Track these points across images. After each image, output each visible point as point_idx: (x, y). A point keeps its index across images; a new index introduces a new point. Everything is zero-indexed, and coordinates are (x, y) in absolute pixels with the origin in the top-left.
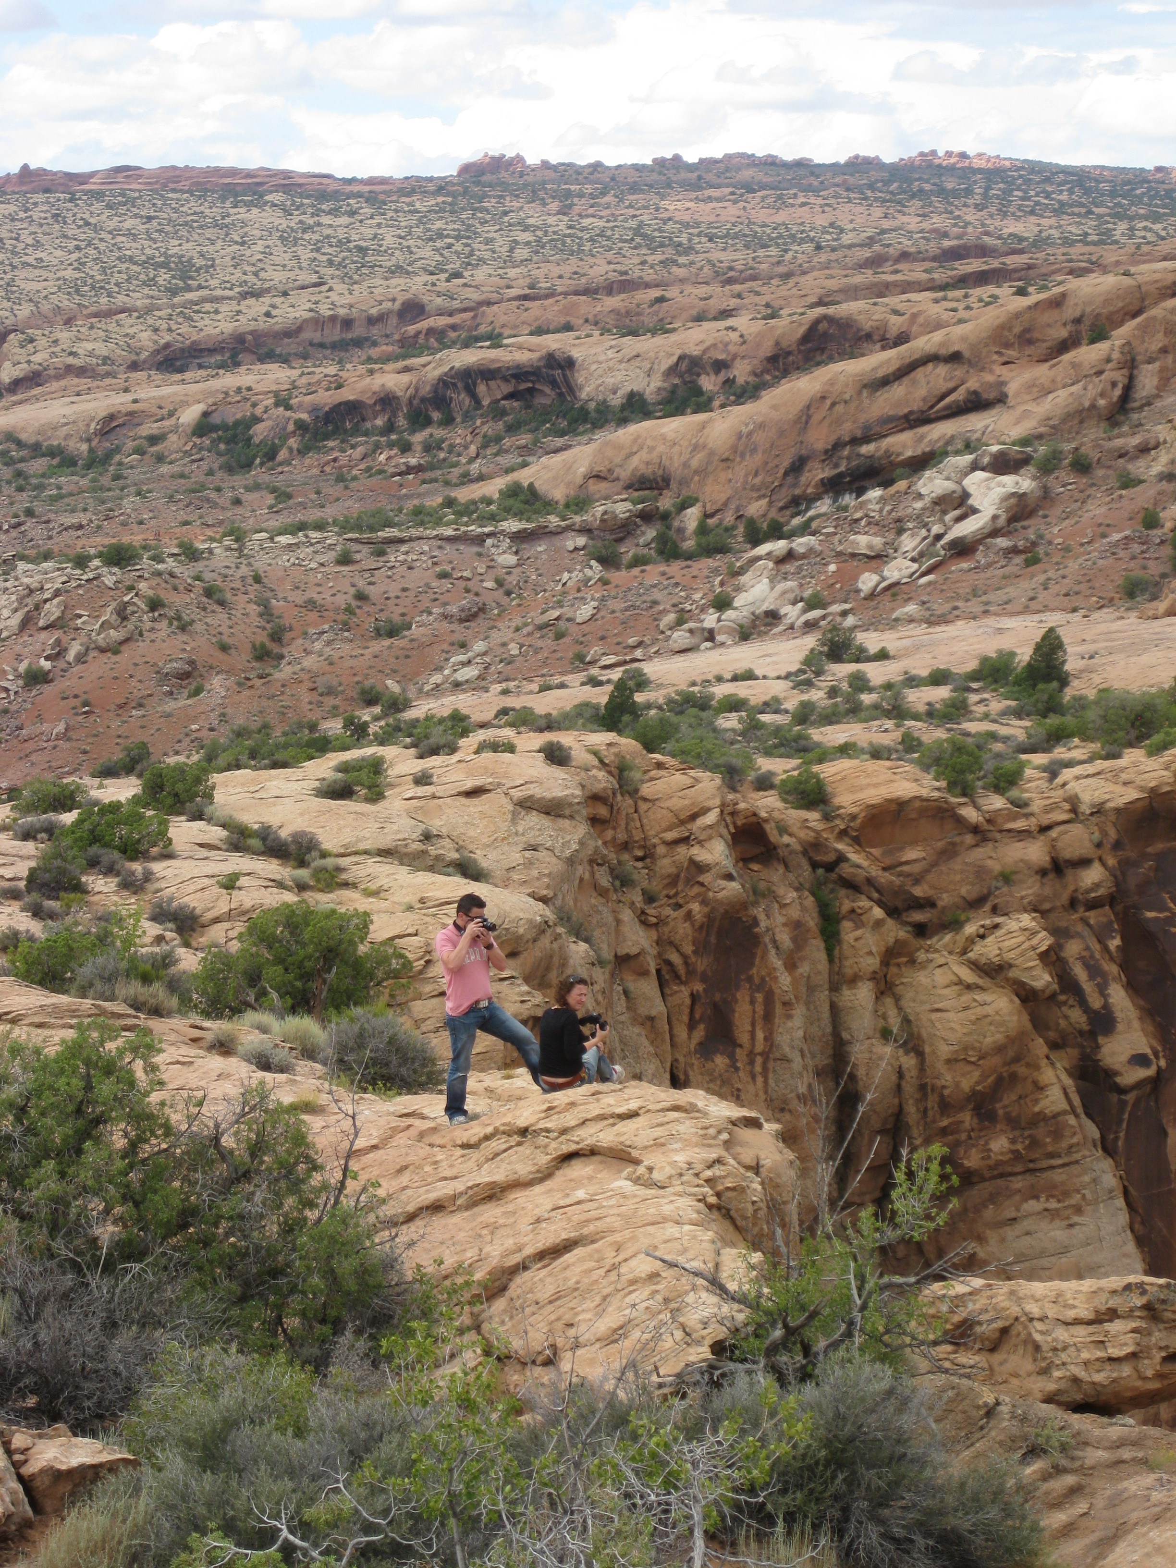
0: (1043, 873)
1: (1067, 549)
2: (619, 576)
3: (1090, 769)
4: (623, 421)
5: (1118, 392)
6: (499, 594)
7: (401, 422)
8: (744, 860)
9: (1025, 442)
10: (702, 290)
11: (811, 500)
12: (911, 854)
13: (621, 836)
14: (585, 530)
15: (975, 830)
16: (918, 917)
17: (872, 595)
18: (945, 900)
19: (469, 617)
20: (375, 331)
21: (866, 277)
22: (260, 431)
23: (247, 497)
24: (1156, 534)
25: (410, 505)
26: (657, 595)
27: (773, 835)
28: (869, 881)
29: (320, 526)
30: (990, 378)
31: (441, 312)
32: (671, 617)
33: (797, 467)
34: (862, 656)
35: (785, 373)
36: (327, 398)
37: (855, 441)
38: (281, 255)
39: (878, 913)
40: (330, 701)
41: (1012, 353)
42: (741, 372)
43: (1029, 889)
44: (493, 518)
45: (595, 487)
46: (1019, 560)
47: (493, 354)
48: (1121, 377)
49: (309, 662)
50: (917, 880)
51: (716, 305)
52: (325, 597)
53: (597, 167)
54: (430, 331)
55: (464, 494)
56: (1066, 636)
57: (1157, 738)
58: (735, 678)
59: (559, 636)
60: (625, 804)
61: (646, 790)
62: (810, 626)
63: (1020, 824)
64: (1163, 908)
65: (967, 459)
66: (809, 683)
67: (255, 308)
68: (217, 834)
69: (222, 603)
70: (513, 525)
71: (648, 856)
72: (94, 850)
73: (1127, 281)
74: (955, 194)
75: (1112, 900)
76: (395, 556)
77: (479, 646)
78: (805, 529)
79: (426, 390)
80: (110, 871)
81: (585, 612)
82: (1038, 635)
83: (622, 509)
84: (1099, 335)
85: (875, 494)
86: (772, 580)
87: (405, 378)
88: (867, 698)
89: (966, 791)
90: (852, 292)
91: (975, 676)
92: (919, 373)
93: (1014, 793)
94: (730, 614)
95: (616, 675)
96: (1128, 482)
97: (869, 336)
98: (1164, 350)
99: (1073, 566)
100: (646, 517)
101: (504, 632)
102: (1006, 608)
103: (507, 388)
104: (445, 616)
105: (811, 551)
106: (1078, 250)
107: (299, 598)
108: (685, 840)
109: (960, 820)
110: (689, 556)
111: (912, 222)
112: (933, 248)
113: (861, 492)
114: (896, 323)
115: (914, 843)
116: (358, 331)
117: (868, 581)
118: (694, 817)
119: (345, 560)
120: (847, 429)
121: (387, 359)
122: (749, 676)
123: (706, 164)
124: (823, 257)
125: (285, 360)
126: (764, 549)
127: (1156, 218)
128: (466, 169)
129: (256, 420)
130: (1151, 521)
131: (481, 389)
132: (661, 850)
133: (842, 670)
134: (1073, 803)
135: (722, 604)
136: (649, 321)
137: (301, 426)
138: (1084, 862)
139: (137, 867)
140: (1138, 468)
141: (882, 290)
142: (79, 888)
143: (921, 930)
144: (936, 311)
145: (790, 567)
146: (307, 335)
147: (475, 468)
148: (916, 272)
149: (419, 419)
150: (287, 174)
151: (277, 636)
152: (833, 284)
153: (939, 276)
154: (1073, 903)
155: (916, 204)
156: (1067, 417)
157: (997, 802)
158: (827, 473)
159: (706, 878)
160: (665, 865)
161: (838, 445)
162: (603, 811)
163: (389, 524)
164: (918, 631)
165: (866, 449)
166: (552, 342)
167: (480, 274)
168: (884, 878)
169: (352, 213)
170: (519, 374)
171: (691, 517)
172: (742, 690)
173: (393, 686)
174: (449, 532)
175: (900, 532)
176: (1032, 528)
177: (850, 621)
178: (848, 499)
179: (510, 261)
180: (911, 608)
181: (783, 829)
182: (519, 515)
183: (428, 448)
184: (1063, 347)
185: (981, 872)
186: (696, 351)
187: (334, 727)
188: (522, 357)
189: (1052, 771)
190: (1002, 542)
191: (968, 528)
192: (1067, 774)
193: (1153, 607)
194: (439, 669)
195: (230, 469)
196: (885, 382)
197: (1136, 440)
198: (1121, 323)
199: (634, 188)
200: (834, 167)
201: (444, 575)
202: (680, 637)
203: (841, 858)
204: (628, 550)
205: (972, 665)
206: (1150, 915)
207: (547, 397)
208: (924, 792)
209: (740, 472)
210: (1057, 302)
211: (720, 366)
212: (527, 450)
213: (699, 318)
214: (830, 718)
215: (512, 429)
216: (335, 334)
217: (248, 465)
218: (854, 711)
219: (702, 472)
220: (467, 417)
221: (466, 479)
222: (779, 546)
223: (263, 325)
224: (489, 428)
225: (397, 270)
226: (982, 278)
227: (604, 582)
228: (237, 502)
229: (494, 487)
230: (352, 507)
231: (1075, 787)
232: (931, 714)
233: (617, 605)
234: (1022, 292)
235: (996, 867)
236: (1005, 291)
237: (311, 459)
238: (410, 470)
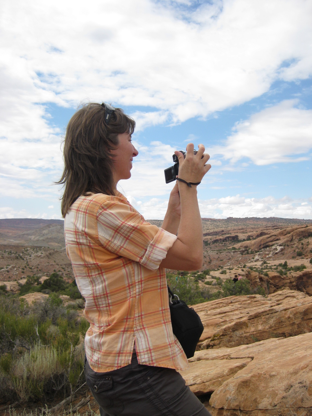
0: (289, 283)
1: (287, 254)
2: (244, 256)
3: (294, 273)
4: (243, 241)
5: (291, 239)
6: (232, 257)
7: (222, 241)
8: (260, 281)
9: (282, 243)
10: (250, 229)
11: (261, 249)
12: (276, 281)
13: (249, 278)
14: (240, 251)
15: (283, 279)
16: (277, 287)
17: (268, 258)
18: (280, 285)
19: (229, 259)
20: (219, 233)
21: (265, 228)
22: (208, 242)
23: (207, 248)
24: (295, 252)
25: (223, 249)
26: (247, 257)
27: (263, 279)
28: (272, 283)
29: (215, 251)
30: (279, 237)
31: (225, 231)
32: (248, 260)
33: (260, 246)
34: (267, 263)
35: (258, 237)
36: (215, 239)
37: (266, 243)
38: (210, 226)
39: (273, 287)
40: (216, 267)
41: (281, 235)
42: (254, 237)
43: (288, 285)
44: (231, 250)
45: (241, 247)
46: (282, 255)
47: (231, 235)
48: (291, 237)
49: (214, 263)
50: (277, 283)
51: (251, 231)
52: (215, 257)
53: (240, 218)
54: (224, 233)
55: (228, 248)
56: (287, 262)
57: (300, 270)
58: (255, 265)
59: (238, 261)
60: (249, 275)
61: (251, 274)
62: (262, 261)
63: (287, 278)
64: (301, 287)
65: (277, 245)
66: (262, 266)
67: (208, 231)
68: (210, 277)
69: (206, 258)
70: (233, 251)
71: (251, 280)
72: (199, 278)
73: (292, 228)
74: (274, 221)
75: (296, 286)
76: (222, 253)
77: (230, 262)
78: (261, 251)
79: (224, 238)
80: (201, 280)
81: (240, 259)
82: (285, 261)
83: (243, 249)
84: (289, 233)
85: (268, 248)
86: (258, 256)
87: (222, 237)
88: (268, 267)
89: (282, 275)
90: (264, 230)
91: (278, 265)
92: (272, 237)
93: (286, 275)
94: (254, 259)
95: (243, 265)
96: (292, 247)
97: (266, 234)
98: (296, 235)
99: (287, 255)
100: (246, 250)
101: (232, 261)
102: (281, 259)
103: (232, 238)
104: (227, 259)
105: (262, 254)
106: (286, 226)
107: (213, 257)
108: (255, 279)
109: (281, 278)
110: (250, 254)
111: (270, 223)
112: (272, 226)
113: (266, 248)
114: (269, 233)
115: (277, 280)
116: (218, 233)
117: (267, 256)
118: (256, 277)
119: (217, 254)
120: (265, 242)
121: (221, 235)
122: (256, 265)
123: (250, 218)
124: (261, 226)
125: (211, 235)
126: (257, 253)
127: (293, 223)
128: (228, 218)
129: (208, 241)
130: (295, 251)
131: (229, 238)
132: (253, 280)
133: (265, 265)
134: (292, 276)
135: (253, 258)
136: (245, 232)
137: (212, 242)
138: (293, 282)
139: (203, 280)
140: (293, 246)
141: (267, 229)
142: (198, 281)
143: (277, 288)
144: (273, 231)
145: (260, 255)
146: (213, 233)
147: (229, 246)
148: (270, 228)
149: (224, 241)
150: (211, 219)
151: (211, 261)
152: (263, 229)
153: (273, 228)
154: (292, 286)
155: (270, 222)
156: (286, 241)
157: (285, 276)
158: (263, 246)
159: (257, 283)
160: (253, 281)
161: (264, 244)
162: (247, 276)
163: (221, 251)
164: (273, 261)
165: (267, 244)
166: (236, 234)
167: (229, 228)
168: (274, 283)
169: (217, 222)
170: (233, 237)
171: (250, 250)
172: (256, 266)
173: (222, 266)
174: (227, 251)
175: (270, 252)
176: (283, 252)
177: (266, 260)
178: (265, 249)
179: (232, 227)
180: (272, 259)
181: (264, 278)
182: (234, 250)
183: (224, 244)
184: (286, 234)
185: (283, 283)
186: (250, 235)
187: (216, 269)
188: (233, 235)
189: (290, 273)
190: (280, 253)
191: (277, 251)
192: (292, 273)
193: (295, 259)
194: (226, 264)
195: (206, 245)
196: (269, 238)
197: (293, 243)
198: (291, 232)
199: (243, 220)
200: (262, 218)
201: (226, 255)
202: (249, 261)
203: (269, 281)
204: (244, 253)
205: (278, 264)
206: (300, 287)
207: (236, 239)
208: (278, 275)
209: (255, 246)
210: (285, 230)
211: (252, 236)
212: (234, 244)
213: (250, 232)
214: (265, 269)
215: (232, 242)
216: (215, 233)
217: (207, 245)
218: (267, 268)
219: (251, 246)
220: (228, 241)
221: (228, 247)
222: (259, 253)
223: (209, 232)
224: (230, 242)
225: (221, 227)
226: (277, 228)
227: (242, 256)
228: (206, 249)
229: (231, 247)
230: (217, 249)
231: (292, 275)
232: (274, 269)
233: (243, 258)
234: (281, 230)
235: (285, 282)
236: (279, 230)
237: (214, 245)
238: (223, 246)
